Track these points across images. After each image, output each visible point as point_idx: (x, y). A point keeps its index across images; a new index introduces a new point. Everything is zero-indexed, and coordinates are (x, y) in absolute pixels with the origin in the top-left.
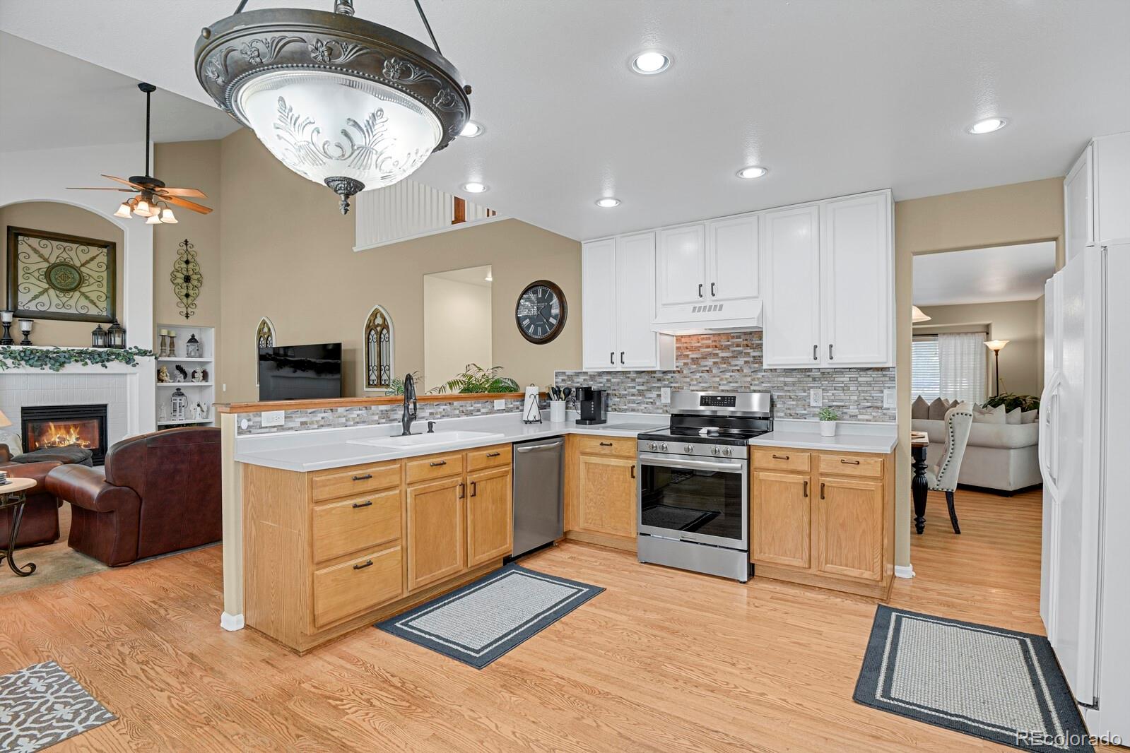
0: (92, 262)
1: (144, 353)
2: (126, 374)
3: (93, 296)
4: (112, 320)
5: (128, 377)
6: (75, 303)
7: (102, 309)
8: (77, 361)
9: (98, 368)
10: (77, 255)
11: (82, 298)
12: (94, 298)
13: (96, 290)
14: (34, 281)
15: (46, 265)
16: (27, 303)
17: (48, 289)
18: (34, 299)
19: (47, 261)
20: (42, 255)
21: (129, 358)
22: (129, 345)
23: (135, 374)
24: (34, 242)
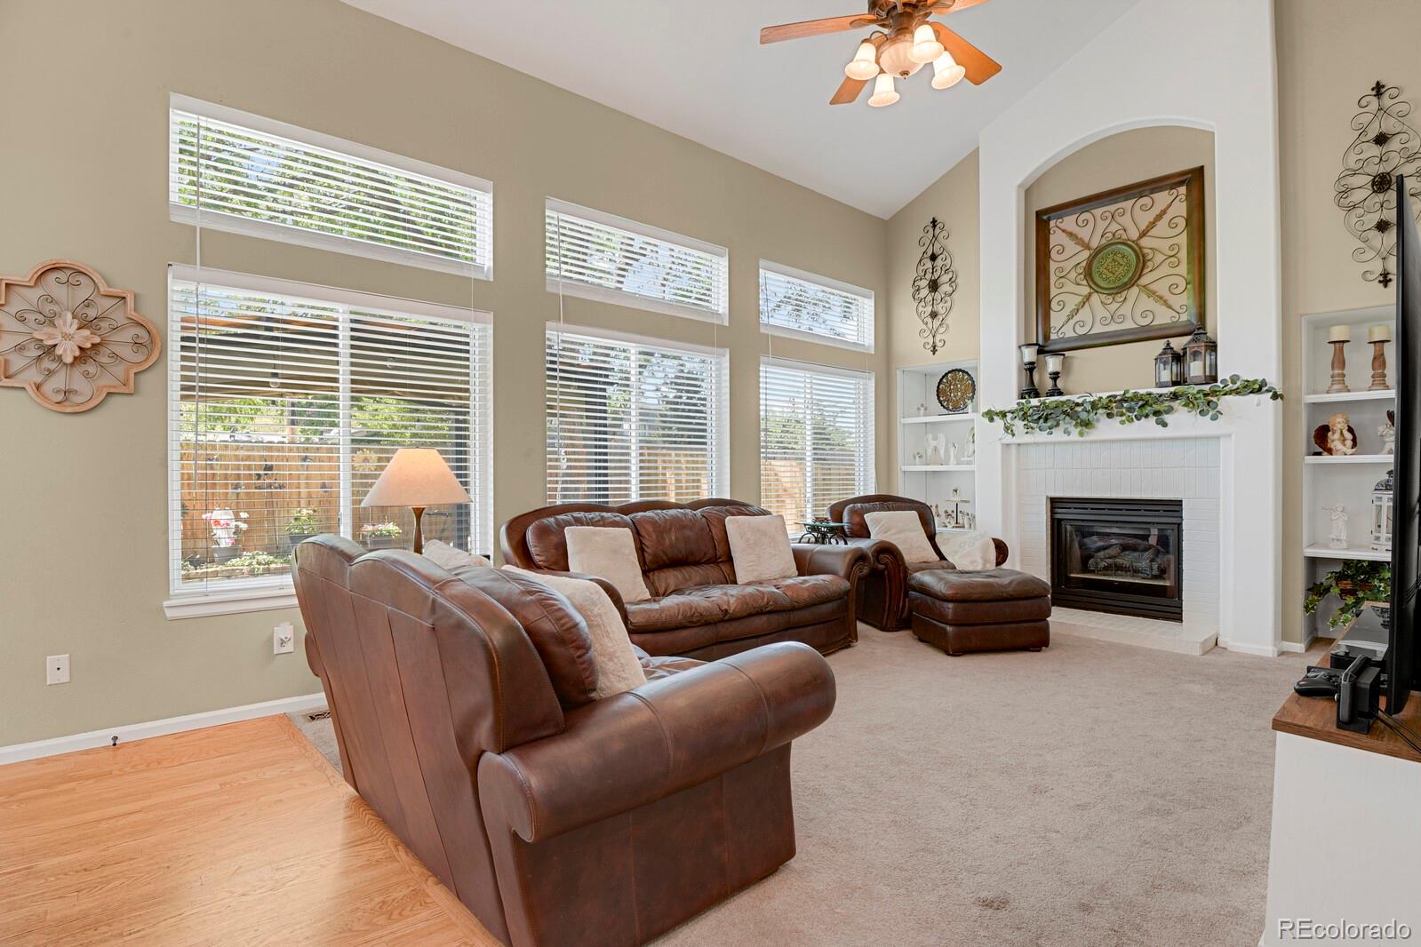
0: (1160, 223)
1: (1257, 388)
2: (1218, 438)
3: (1162, 288)
4: (1197, 328)
5: (1222, 440)
6: (1135, 309)
7: (1180, 309)
8: (1110, 416)
9: (1148, 427)
10: (1131, 218)
11: (1144, 296)
12: (1165, 293)
13: (1168, 275)
14: (1070, 287)
15: (1086, 254)
16: (1062, 327)
17: (1090, 294)
18: (1070, 317)
19: (1087, 247)
20: (1081, 239)
21: (1209, 403)
22: (1223, 374)
23: (1230, 435)
24: (1069, 222)
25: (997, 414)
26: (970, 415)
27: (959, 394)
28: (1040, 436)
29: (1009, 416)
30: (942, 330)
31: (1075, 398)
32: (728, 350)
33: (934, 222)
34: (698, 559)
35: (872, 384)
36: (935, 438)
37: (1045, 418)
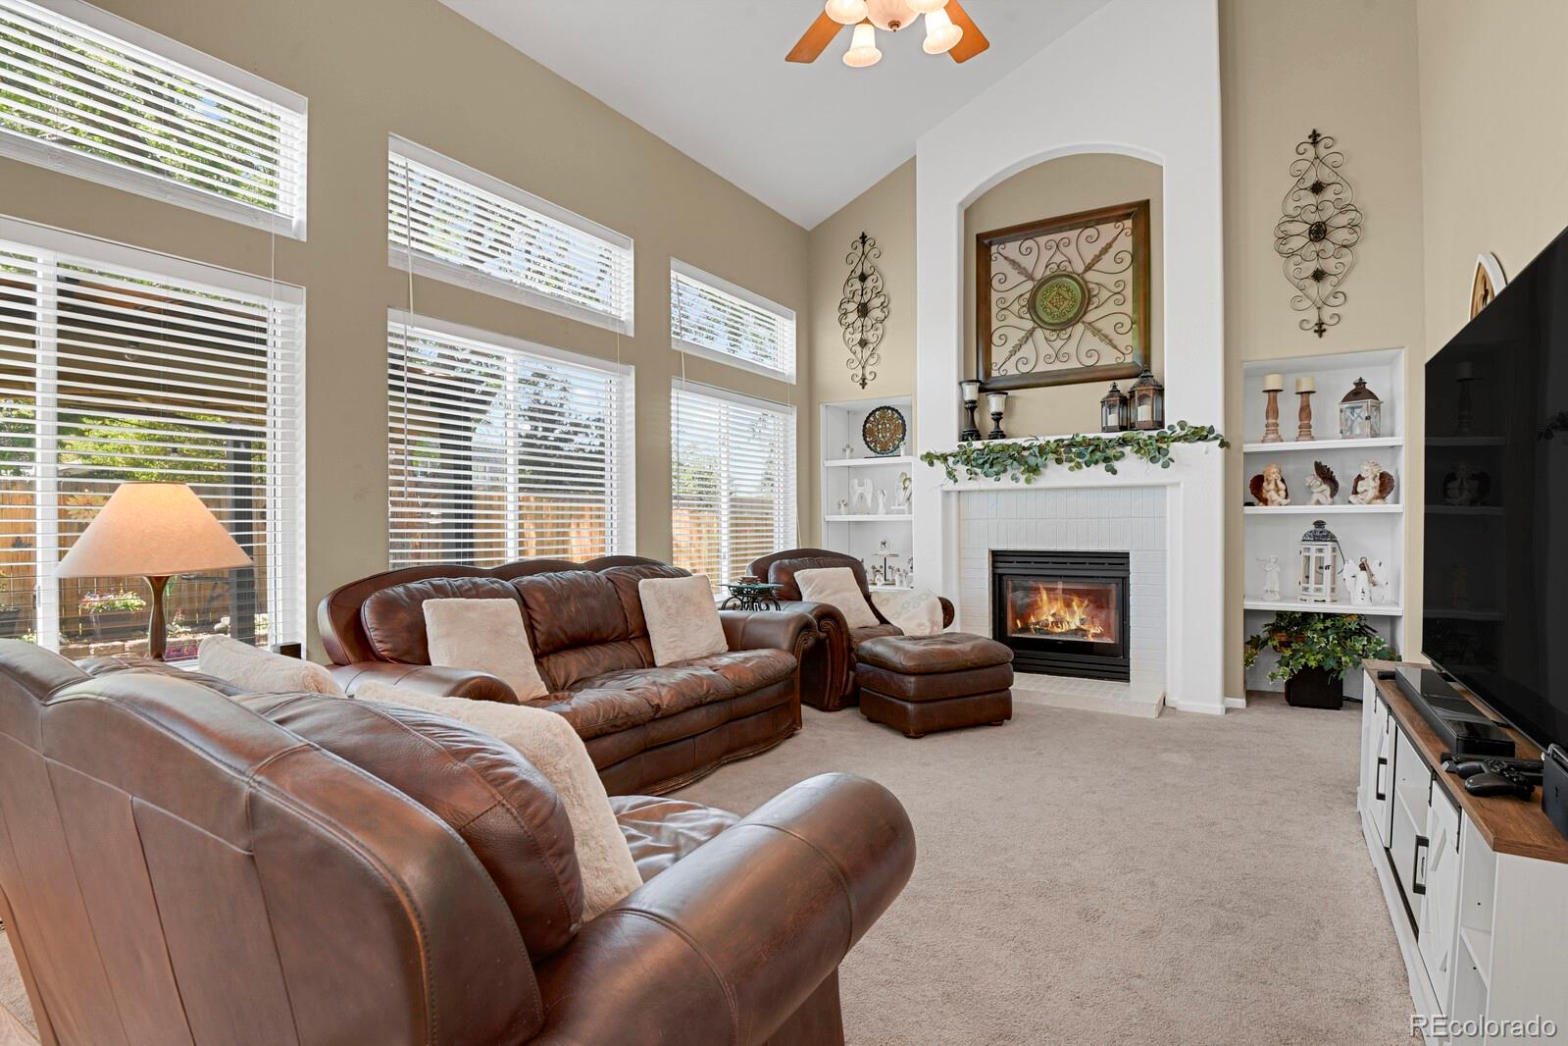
0: (1105, 258)
1: (1200, 435)
2: (1164, 486)
3: (1106, 326)
4: (1143, 370)
5: (1169, 489)
6: (1080, 348)
7: (1125, 350)
8: (1059, 461)
9: (1097, 474)
10: (1077, 249)
11: (1089, 334)
12: (1108, 329)
13: (1113, 313)
14: (1012, 320)
15: (1030, 285)
16: (1004, 363)
17: (1034, 329)
18: (1013, 353)
19: (1030, 277)
20: (1024, 269)
21: (1159, 449)
22: (1169, 420)
23: (1178, 484)
24: (1011, 249)
25: (938, 458)
26: (903, 459)
27: (888, 435)
28: (989, 483)
29: (951, 460)
30: (872, 361)
31: (1022, 441)
32: (633, 367)
33: (863, 237)
34: (604, 635)
35: (793, 419)
36: (861, 484)
37: (992, 462)
